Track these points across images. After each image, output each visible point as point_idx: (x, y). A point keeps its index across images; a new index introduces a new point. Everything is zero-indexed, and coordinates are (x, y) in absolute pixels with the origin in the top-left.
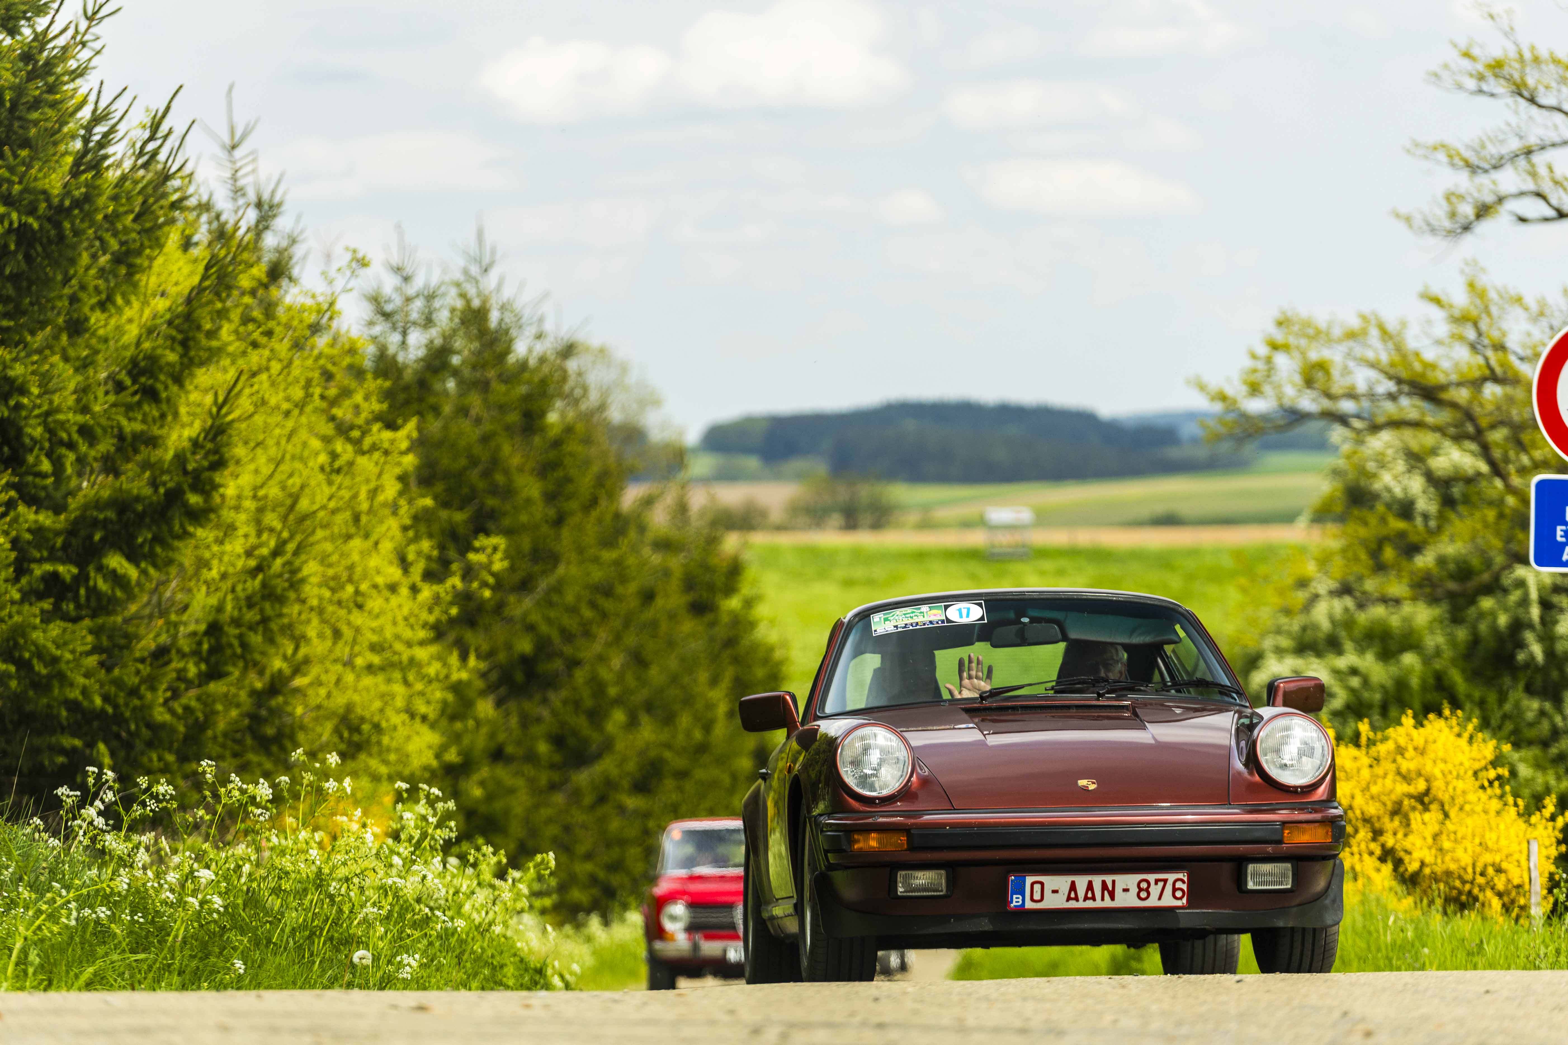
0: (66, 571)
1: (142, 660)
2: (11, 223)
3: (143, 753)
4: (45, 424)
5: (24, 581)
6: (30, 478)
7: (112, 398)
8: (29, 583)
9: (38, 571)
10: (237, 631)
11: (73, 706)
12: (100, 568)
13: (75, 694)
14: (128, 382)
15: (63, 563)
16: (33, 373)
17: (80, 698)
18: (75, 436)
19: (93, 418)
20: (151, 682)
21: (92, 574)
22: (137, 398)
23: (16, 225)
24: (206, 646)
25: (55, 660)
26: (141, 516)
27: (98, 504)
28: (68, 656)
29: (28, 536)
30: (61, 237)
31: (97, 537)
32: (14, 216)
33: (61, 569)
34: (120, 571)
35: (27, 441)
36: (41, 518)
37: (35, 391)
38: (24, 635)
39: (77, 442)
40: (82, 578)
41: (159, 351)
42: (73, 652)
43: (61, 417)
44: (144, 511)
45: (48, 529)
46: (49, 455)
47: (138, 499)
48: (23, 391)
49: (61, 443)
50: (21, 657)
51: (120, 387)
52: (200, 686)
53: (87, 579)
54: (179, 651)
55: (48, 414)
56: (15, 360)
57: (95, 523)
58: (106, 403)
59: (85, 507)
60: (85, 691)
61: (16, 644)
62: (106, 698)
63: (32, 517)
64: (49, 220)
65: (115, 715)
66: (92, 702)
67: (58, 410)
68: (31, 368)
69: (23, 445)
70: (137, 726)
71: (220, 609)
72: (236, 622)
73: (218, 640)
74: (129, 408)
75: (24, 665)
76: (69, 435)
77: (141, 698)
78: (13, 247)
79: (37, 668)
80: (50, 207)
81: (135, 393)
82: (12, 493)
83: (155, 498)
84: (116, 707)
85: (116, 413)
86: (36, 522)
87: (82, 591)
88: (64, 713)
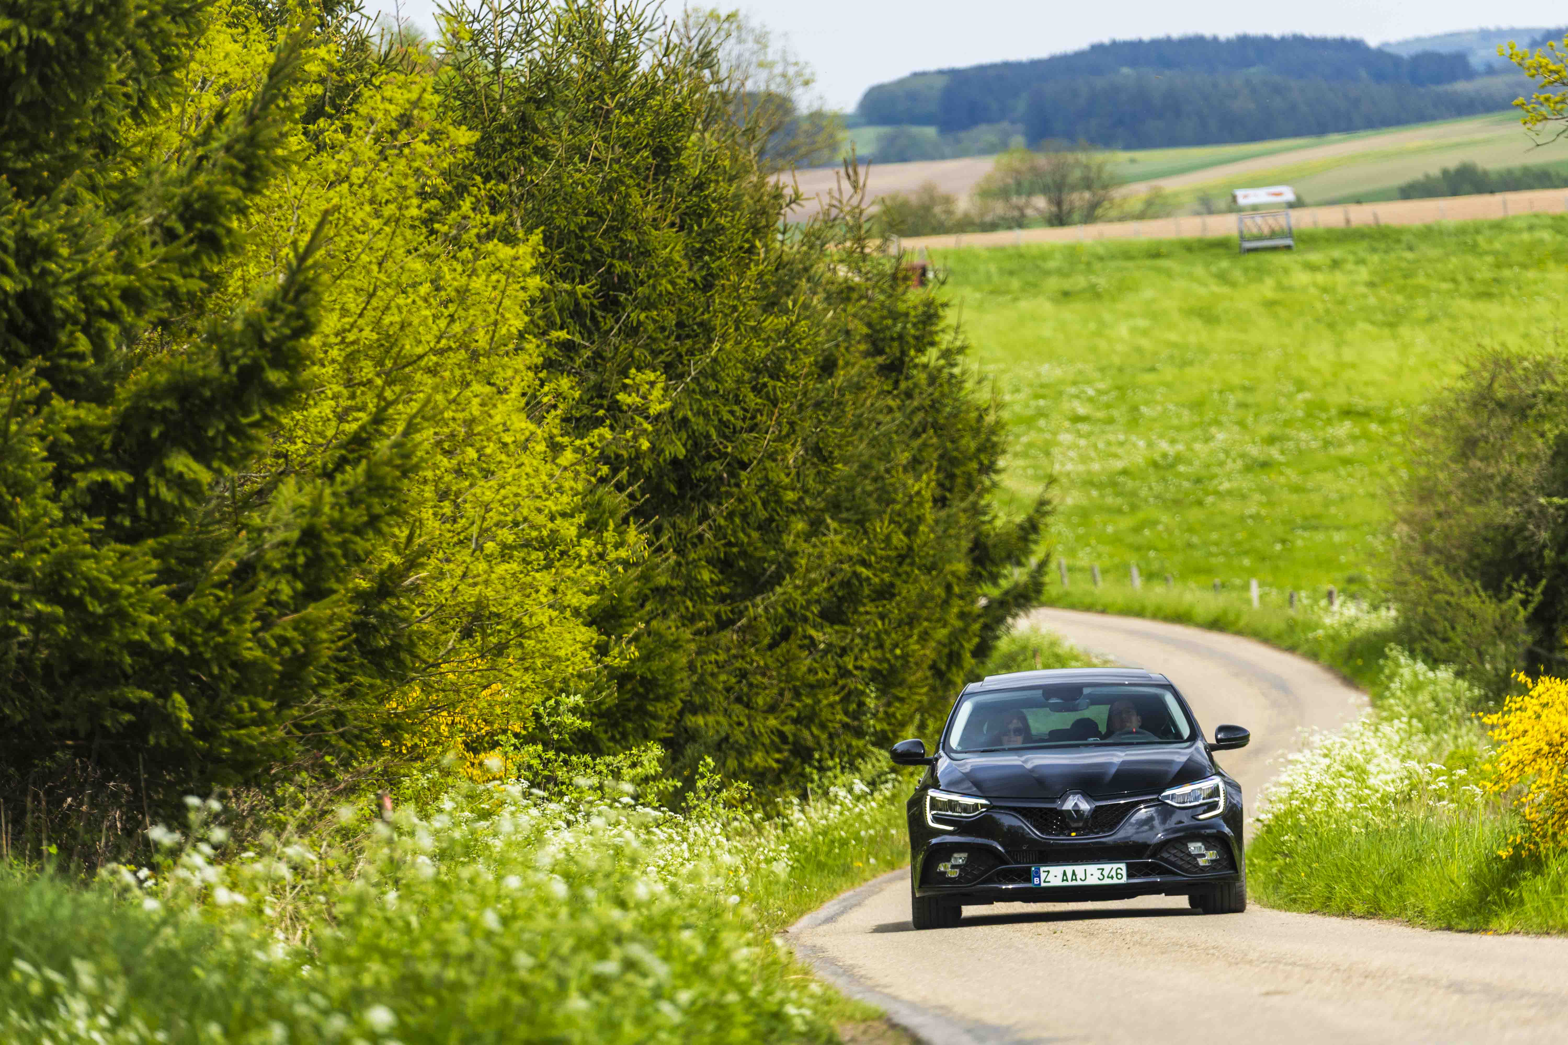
0: (120, 479)
1: (222, 585)
2: (20, 39)
3: (230, 700)
4: (79, 290)
5: (65, 495)
6: (64, 361)
7: (161, 250)
8: (72, 497)
9: (83, 481)
10: (339, 539)
11: (138, 649)
12: (162, 472)
13: (141, 635)
14: (180, 228)
15: (114, 469)
16: (61, 230)
17: (147, 639)
18: (118, 303)
19: (139, 279)
20: (235, 612)
21: (152, 480)
22: (193, 248)
23: (26, 42)
24: (301, 560)
25: (114, 595)
26: (209, 404)
27: (154, 393)
28: (130, 589)
29: (67, 438)
30: (83, 51)
31: (155, 434)
32: (24, 31)
33: (112, 477)
34: (189, 475)
35: (58, 315)
36: (82, 413)
37: (65, 251)
38: (71, 567)
39: (121, 312)
40: (140, 486)
41: (218, 188)
42: (134, 584)
43: (99, 280)
44: (213, 397)
45: (92, 428)
46: (85, 330)
47: (205, 382)
48: (49, 253)
49: (101, 313)
50: (70, 595)
51: (170, 235)
52: (296, 611)
53: (147, 485)
54: (266, 568)
55: (81, 277)
56: (37, 216)
57: (151, 415)
58: (154, 257)
59: (138, 396)
60: (152, 630)
61: (62, 578)
62: (179, 637)
63: (71, 412)
64: (67, 32)
65: (192, 655)
66: (162, 642)
67: (94, 272)
68: (57, 223)
69: (52, 319)
70: (221, 668)
71: (315, 511)
72: (337, 526)
73: (315, 549)
74: (184, 261)
75: (73, 604)
76: (110, 303)
77: (224, 633)
78: (24, 70)
79: (91, 608)
80: (67, 15)
81: (191, 242)
82: (44, 384)
83: (226, 379)
84: (192, 646)
85: (169, 271)
86: (77, 418)
87: (141, 503)
88: (128, 660)
